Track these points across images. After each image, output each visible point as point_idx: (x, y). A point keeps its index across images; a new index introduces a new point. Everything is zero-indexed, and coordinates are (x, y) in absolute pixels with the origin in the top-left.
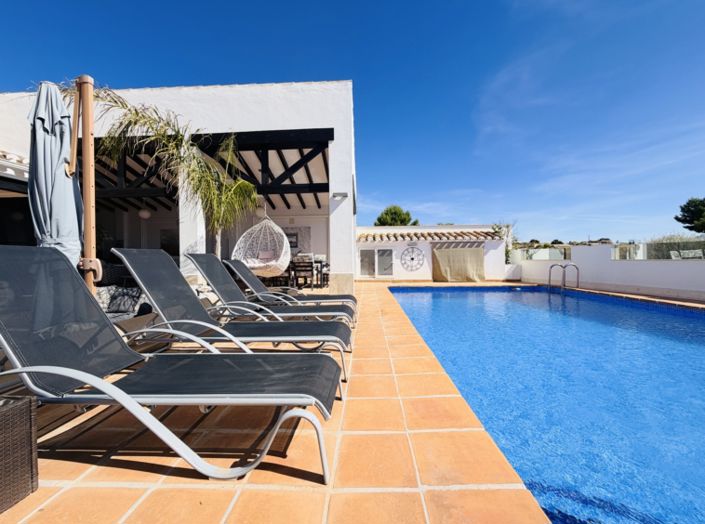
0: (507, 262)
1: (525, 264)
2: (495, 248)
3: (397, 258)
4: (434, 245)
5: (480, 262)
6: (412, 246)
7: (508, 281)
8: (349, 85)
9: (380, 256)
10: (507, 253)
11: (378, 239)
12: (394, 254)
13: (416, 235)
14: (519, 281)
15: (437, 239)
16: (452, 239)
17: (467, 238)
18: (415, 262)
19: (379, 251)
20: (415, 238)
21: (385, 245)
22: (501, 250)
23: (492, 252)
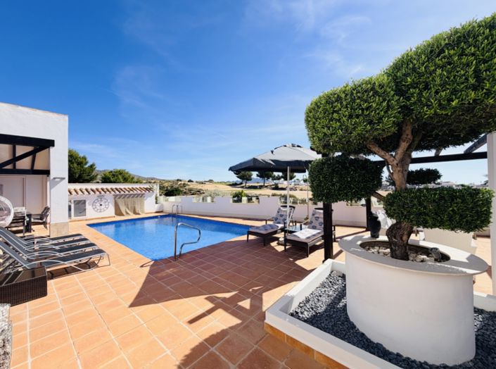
0: (156, 203)
1: (164, 203)
2: (150, 196)
3: (89, 205)
4: (116, 196)
5: (142, 205)
6: (101, 197)
7: (157, 212)
8: (66, 118)
9: (75, 205)
10: (156, 198)
11: (74, 193)
12: (87, 203)
13: (103, 189)
14: (162, 212)
15: (117, 193)
16: (127, 192)
17: (135, 192)
18: (102, 207)
19: (75, 201)
20: (103, 193)
21: (80, 197)
22: (154, 197)
23: (149, 199)
